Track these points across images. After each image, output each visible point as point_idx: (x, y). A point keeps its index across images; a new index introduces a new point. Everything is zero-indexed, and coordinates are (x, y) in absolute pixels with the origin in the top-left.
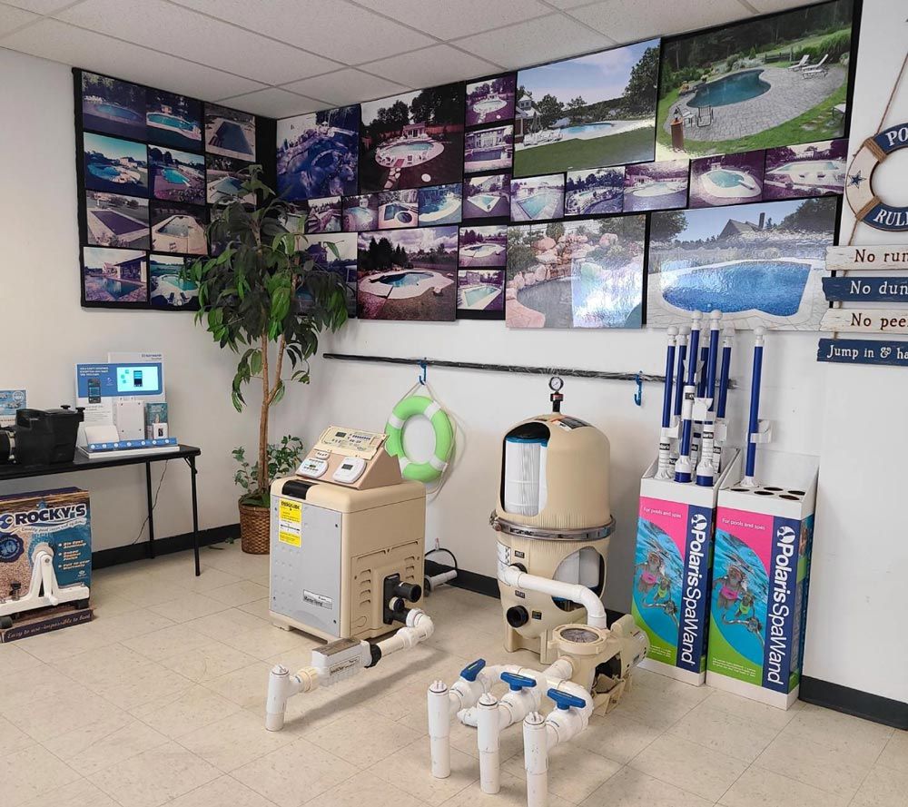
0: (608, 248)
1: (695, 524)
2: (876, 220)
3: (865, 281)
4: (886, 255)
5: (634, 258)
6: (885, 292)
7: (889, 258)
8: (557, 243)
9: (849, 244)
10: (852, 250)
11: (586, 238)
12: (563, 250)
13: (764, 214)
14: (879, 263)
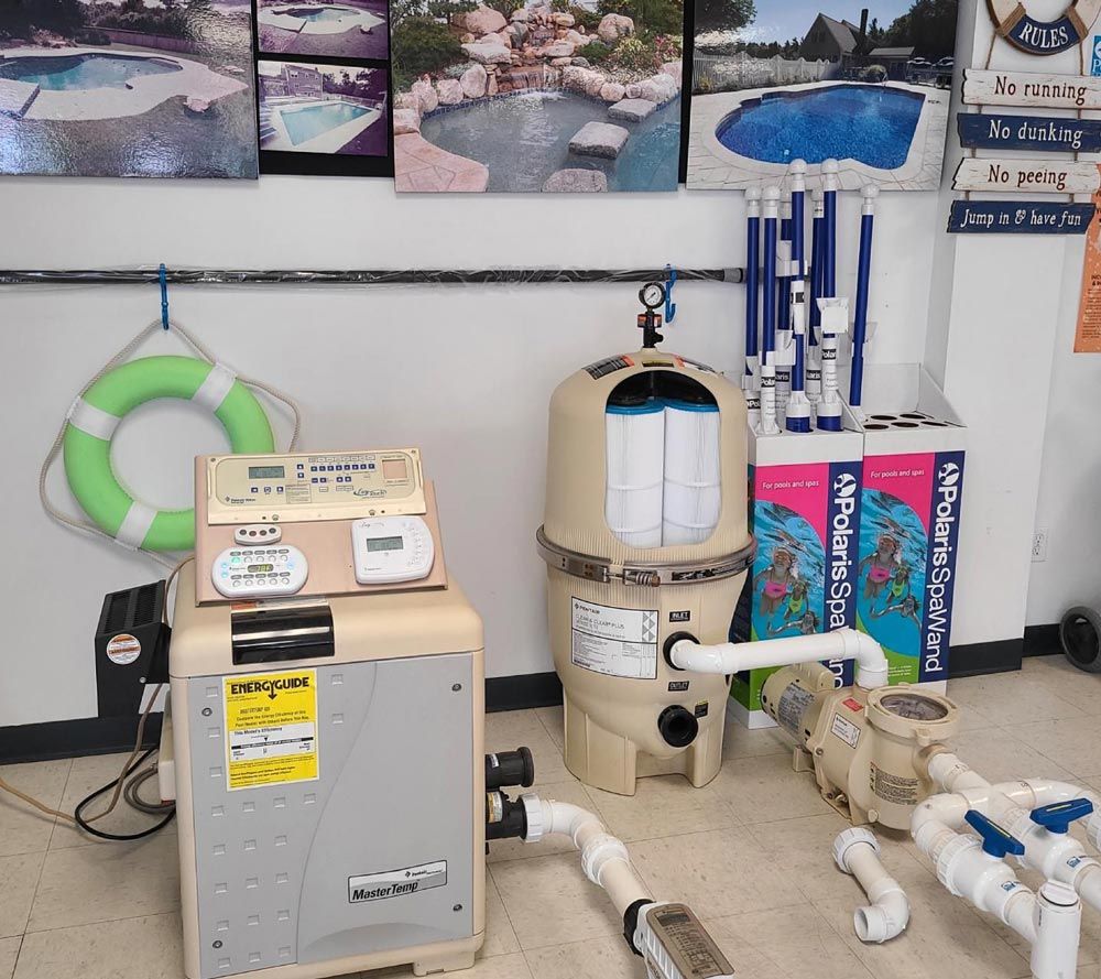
0: (616, 42)
1: (839, 490)
2: (1021, 37)
3: (1006, 120)
4: (1027, 86)
5: (664, 66)
6: (1024, 137)
7: (1030, 90)
8: (509, 23)
9: (986, 68)
10: (991, 77)
11: (571, 19)
12: (525, 38)
13: (867, 10)
14: (1019, 98)
